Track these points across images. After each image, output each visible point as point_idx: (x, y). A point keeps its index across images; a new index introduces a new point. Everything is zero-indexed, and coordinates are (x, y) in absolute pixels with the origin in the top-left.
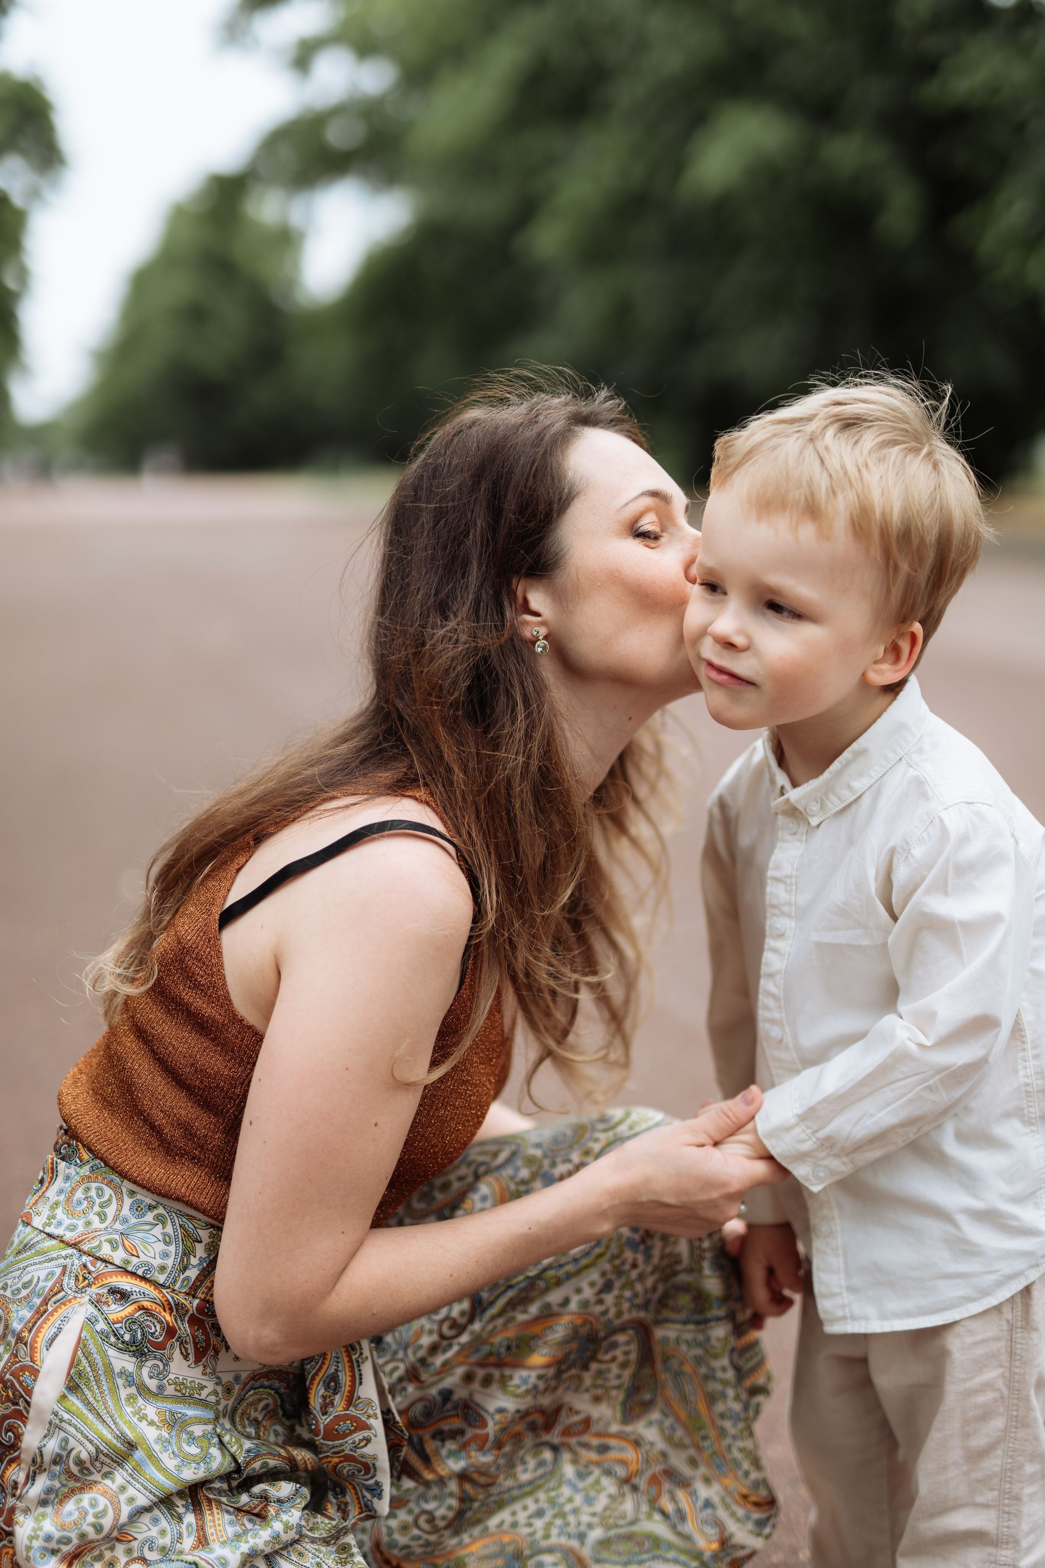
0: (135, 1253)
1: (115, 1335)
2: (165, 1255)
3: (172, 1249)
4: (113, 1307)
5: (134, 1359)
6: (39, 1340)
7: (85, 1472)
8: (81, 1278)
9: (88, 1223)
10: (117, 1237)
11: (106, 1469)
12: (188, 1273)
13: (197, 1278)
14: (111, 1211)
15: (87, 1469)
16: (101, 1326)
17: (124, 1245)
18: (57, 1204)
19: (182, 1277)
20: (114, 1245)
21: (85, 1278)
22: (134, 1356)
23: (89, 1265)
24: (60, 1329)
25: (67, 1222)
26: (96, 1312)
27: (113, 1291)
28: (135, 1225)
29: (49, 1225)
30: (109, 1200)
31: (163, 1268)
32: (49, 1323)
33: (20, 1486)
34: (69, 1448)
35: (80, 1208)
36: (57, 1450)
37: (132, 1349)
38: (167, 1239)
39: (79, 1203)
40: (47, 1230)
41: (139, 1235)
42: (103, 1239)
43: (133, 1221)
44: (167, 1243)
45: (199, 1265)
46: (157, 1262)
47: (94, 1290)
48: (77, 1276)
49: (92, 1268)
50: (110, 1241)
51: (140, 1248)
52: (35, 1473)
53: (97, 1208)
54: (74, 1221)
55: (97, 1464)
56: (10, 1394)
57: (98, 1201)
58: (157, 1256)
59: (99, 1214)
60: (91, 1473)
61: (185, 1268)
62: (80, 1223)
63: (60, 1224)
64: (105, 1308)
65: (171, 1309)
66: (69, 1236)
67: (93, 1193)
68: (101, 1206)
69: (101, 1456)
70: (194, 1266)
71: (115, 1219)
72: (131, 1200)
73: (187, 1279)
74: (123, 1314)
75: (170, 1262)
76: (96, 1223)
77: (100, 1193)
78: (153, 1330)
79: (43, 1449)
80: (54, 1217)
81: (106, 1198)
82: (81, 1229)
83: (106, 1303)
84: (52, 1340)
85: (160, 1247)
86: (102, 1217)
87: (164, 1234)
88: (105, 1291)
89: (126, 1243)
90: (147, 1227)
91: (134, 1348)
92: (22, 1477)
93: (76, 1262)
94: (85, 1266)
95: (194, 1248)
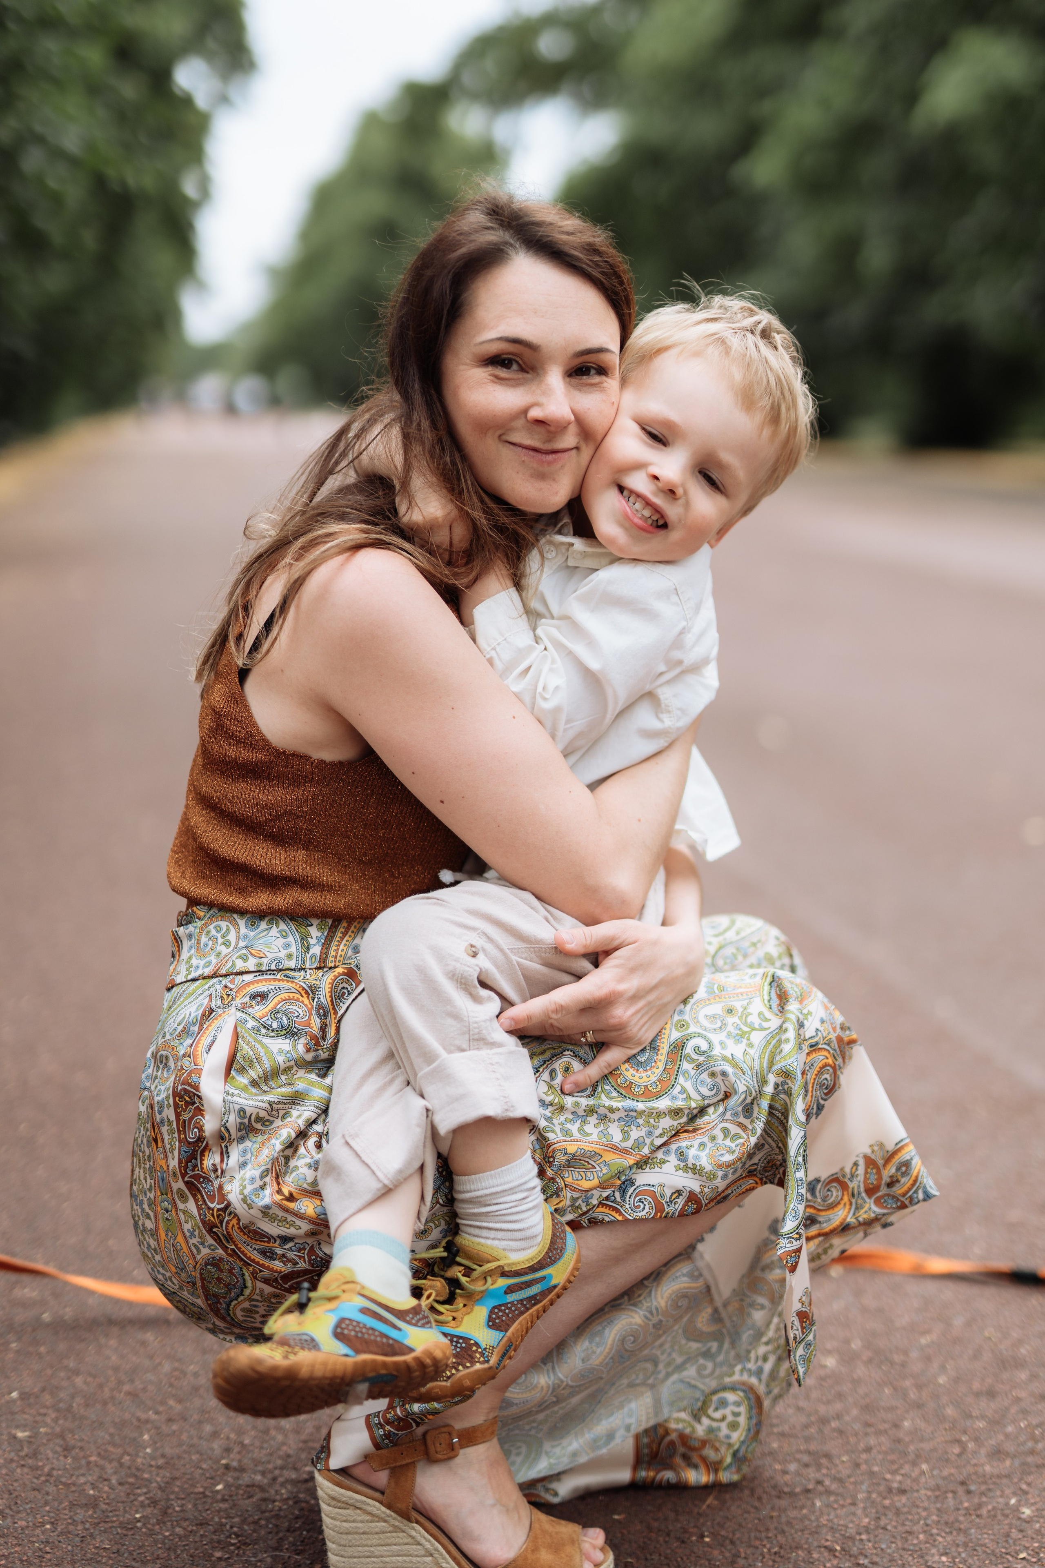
0: (262, 955)
1: (265, 1027)
2: (287, 946)
3: (291, 939)
4: (257, 1007)
5: (287, 1041)
6: (199, 1049)
7: (267, 1123)
8: (225, 997)
9: (219, 954)
10: (244, 951)
11: (281, 1113)
12: (312, 951)
13: (321, 952)
14: (232, 937)
15: (268, 1121)
16: (251, 1023)
17: (252, 954)
18: (190, 958)
19: (308, 956)
20: (245, 959)
21: (228, 995)
22: (286, 1038)
23: (229, 985)
24: (215, 1037)
25: (202, 963)
26: (244, 1015)
27: (253, 997)
28: (255, 936)
29: (190, 973)
30: (228, 929)
31: (290, 956)
32: (205, 1036)
33: (218, 1167)
34: (248, 1115)
35: (208, 948)
36: (239, 1120)
37: (282, 1033)
38: (284, 934)
39: (206, 945)
40: (189, 978)
41: (261, 941)
42: (234, 958)
43: (252, 934)
44: (284, 937)
45: (318, 942)
46: (283, 954)
47: (238, 1002)
48: (222, 997)
49: (232, 986)
50: (240, 957)
51: (265, 950)
52: (226, 1147)
53: (220, 941)
54: (208, 959)
55: (274, 1113)
56: (187, 1099)
57: (219, 935)
58: (281, 949)
59: (224, 944)
60: (272, 1122)
61: (308, 949)
62: (213, 959)
63: (197, 967)
64: (251, 1010)
65: (307, 992)
66: (207, 971)
67: (213, 932)
68: (223, 937)
69: (274, 1106)
70: (314, 945)
71: (238, 940)
72: (244, 921)
73: (314, 956)
74: (267, 1010)
75: (293, 949)
76: (224, 950)
77: (218, 929)
78: (297, 1014)
79: (227, 1125)
80: (191, 966)
81: (224, 929)
82: (214, 961)
83: (251, 1007)
84: (211, 1046)
85: (281, 941)
86: (227, 944)
87: (280, 932)
88: (247, 999)
89: (253, 951)
90: (265, 933)
91: (284, 1032)
92: (217, 1159)
93: (218, 987)
94: (226, 987)
95: (308, 932)
